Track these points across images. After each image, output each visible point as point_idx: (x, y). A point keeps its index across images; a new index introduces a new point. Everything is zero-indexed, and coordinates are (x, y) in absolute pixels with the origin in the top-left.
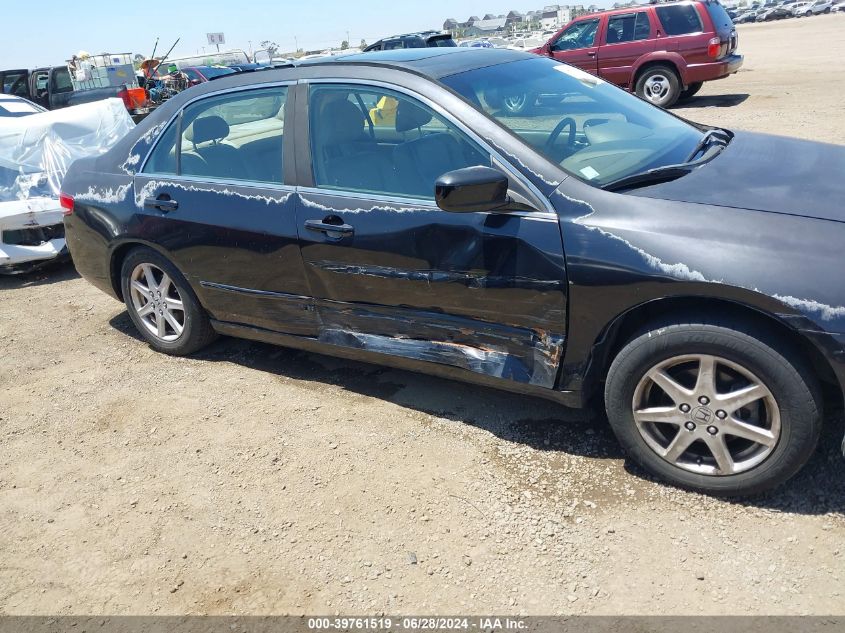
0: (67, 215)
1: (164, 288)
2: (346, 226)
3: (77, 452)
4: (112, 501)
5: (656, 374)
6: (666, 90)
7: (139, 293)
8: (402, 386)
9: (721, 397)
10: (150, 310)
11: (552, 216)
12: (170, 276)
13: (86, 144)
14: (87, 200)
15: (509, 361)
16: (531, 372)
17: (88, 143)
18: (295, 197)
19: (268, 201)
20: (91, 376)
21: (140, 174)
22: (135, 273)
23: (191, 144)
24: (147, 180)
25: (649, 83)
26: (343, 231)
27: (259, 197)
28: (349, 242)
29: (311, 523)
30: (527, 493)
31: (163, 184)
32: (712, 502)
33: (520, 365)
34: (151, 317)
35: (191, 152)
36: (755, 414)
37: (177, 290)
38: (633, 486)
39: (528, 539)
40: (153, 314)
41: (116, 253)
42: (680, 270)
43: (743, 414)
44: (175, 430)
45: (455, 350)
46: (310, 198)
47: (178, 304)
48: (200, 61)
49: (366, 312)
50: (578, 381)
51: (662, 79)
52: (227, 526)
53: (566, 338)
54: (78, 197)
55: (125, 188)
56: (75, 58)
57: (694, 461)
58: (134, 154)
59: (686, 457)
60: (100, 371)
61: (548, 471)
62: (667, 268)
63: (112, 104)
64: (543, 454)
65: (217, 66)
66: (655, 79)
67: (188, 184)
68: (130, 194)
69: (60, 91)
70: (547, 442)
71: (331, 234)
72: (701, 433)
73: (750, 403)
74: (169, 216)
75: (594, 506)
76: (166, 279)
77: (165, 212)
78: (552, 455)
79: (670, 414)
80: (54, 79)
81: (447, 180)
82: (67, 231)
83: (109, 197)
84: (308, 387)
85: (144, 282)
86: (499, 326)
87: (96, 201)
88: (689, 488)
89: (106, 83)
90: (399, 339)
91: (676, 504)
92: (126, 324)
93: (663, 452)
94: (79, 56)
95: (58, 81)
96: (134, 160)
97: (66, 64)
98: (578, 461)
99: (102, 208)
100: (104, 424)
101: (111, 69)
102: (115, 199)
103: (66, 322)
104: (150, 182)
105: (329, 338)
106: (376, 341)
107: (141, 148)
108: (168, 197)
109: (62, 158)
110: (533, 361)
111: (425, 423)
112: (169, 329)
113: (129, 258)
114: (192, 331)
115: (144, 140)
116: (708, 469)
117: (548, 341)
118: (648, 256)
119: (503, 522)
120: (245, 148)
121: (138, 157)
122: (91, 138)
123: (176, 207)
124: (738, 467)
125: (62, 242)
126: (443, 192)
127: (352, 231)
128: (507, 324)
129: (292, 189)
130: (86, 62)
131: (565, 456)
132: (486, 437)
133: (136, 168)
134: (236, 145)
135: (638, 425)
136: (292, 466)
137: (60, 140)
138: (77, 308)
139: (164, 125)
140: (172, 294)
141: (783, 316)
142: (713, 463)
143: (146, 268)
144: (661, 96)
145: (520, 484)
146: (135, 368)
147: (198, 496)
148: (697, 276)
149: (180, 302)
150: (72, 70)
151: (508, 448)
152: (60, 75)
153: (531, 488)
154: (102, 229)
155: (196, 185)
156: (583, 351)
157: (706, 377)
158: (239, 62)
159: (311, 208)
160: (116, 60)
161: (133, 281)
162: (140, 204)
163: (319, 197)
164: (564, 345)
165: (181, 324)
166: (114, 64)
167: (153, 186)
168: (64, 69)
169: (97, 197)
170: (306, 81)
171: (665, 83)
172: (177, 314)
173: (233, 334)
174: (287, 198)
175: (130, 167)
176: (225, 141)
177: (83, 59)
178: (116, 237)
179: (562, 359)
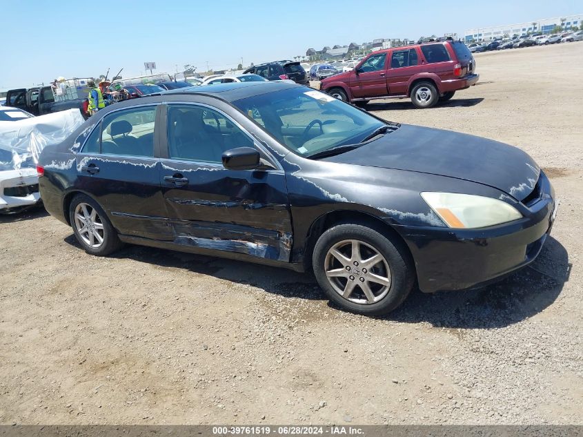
0: (41, 177)
1: (93, 217)
2: (184, 179)
3: (38, 305)
4: (54, 326)
5: (333, 251)
6: (429, 96)
7: (79, 221)
8: (222, 268)
9: (363, 262)
10: (86, 230)
11: (282, 172)
12: (96, 209)
13: (56, 136)
14: (51, 168)
15: (268, 249)
16: (278, 255)
17: (58, 136)
18: (159, 164)
19: (146, 167)
20: (50, 268)
21: (80, 153)
22: (77, 209)
23: (109, 136)
24: (83, 157)
25: (419, 92)
26: (184, 181)
27: (141, 165)
28: (186, 187)
29: (156, 334)
30: (274, 318)
31: (92, 158)
32: (366, 319)
33: (274, 251)
34: (86, 234)
35: (110, 141)
36: (381, 270)
37: (100, 218)
38: (328, 312)
39: (267, 338)
40: (87, 233)
41: (66, 198)
42: (337, 197)
43: (375, 270)
44: (93, 292)
45: (242, 244)
46: (167, 164)
47: (100, 226)
48: (139, 80)
49: (198, 226)
50: (301, 257)
51: (426, 90)
52: (113, 335)
53: (293, 235)
54: (46, 166)
55: (72, 161)
56: (56, 81)
57: (356, 297)
58: (77, 143)
59: (353, 295)
60: (56, 265)
61: (288, 307)
62: (332, 196)
63: (73, 112)
64: (288, 299)
65: (148, 85)
66: (422, 90)
67: (105, 158)
68: (75, 164)
69: (46, 102)
70: (291, 293)
71: (177, 183)
72: (357, 282)
73: (377, 264)
74: (95, 176)
75: (305, 321)
76: (94, 212)
77: (93, 174)
78: (293, 299)
79: (342, 272)
80: (42, 94)
81: (228, 154)
82: (40, 188)
83: (63, 166)
84: (170, 270)
85: (82, 214)
86: (264, 230)
87: (56, 169)
88: (356, 312)
89: (76, 96)
90: (215, 240)
91: (347, 320)
92: (74, 241)
93: (342, 293)
94: (58, 80)
95: (44, 95)
96: (77, 145)
97: (51, 85)
98: (304, 302)
99: (61, 173)
100: (54, 291)
101: (79, 88)
102: (66, 167)
103: (39, 240)
104: (85, 158)
105: (179, 241)
106: (203, 242)
107: (81, 139)
108: (95, 166)
109: (42, 145)
110: (280, 248)
111: (229, 286)
112: (96, 241)
113: (74, 200)
114: (108, 241)
115: (83, 134)
116: (363, 301)
117: (285, 237)
118: (324, 191)
119: (257, 330)
120: (141, 138)
121: (79, 144)
122: (60, 133)
123: (98, 171)
124: (376, 299)
125: (39, 195)
126: (226, 160)
127: (188, 181)
128: (267, 229)
129: (158, 160)
130: (63, 84)
131: (299, 299)
132: (260, 292)
133: (78, 150)
134: (136, 136)
135: (329, 279)
136: (152, 308)
137: (40, 134)
138: (46, 232)
139: (94, 126)
140: (98, 220)
141: (383, 218)
142: (365, 298)
143: (83, 206)
144: (427, 100)
145: (272, 313)
146: (76, 263)
147: (100, 322)
148: (344, 200)
149: (101, 225)
150: (54, 89)
151: (271, 297)
152: (46, 91)
153: (277, 315)
154: (59, 185)
155: (109, 158)
156: (302, 241)
157: (355, 251)
158: (165, 81)
159: (168, 170)
160: (83, 82)
161: (76, 214)
162: (79, 170)
163: (172, 164)
164: (293, 238)
165: (102, 237)
166: (81, 85)
167: (86, 159)
168: (49, 88)
169: (57, 166)
170: (166, 103)
171: (429, 92)
172: (100, 231)
173: (133, 242)
174: (155, 164)
175: (75, 149)
176: (130, 134)
177: (61, 82)
178: (66, 189)
179: (292, 246)
